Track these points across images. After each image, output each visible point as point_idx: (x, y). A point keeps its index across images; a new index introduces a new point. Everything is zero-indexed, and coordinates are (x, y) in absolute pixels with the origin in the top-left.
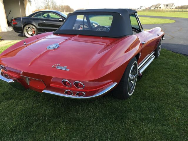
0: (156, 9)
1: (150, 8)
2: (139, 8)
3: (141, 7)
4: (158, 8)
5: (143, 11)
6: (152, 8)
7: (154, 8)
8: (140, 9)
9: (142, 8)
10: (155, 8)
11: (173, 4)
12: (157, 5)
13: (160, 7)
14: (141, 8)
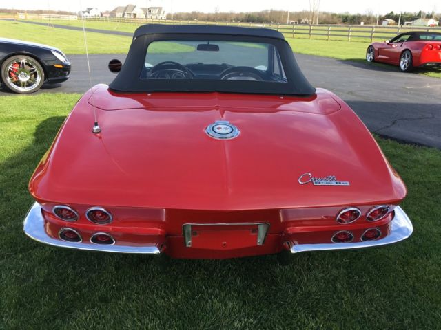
0: (126, 16)
1: (113, 14)
2: (84, 12)
3: (90, 9)
4: (130, 14)
5: (96, 19)
6: (119, 15)
7: (121, 14)
8: (86, 14)
9: (93, 13)
10: (124, 15)
11: (160, 9)
12: (126, 8)
13: (134, 12)
14: (90, 12)
